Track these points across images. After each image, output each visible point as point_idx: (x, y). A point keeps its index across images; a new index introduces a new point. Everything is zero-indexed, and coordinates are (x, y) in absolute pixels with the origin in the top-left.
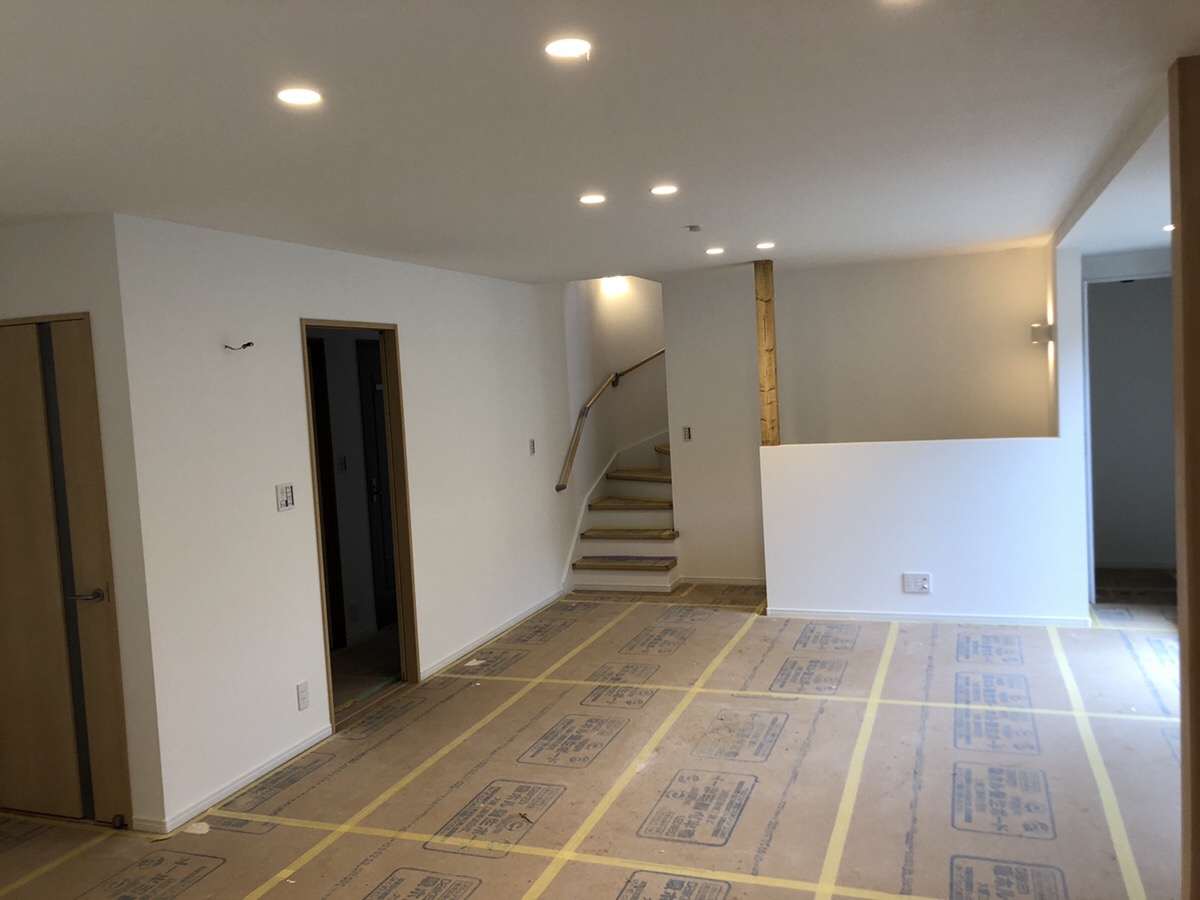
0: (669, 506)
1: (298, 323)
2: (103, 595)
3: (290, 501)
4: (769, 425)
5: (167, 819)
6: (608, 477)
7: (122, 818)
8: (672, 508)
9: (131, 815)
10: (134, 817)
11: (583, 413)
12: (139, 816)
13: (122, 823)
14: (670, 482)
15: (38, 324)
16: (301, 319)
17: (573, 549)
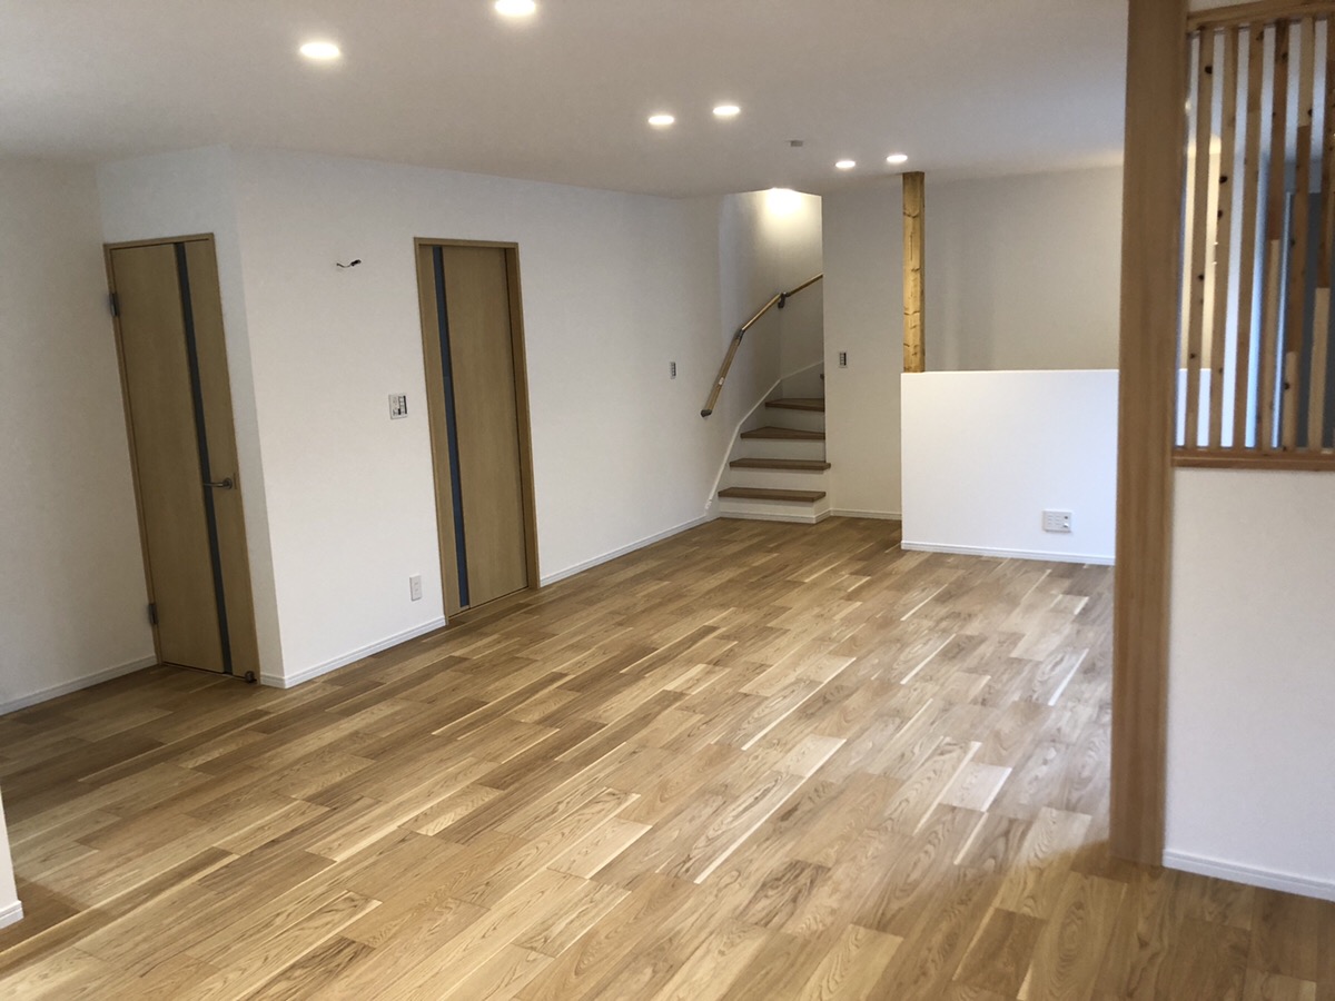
0: (821, 437)
1: (411, 242)
2: (232, 483)
3: (403, 410)
4: (911, 350)
5: (286, 677)
6: (768, 405)
7: (252, 674)
8: (824, 438)
9: (259, 672)
10: (262, 673)
11: (739, 336)
12: (265, 673)
13: (251, 680)
14: (823, 410)
15: (175, 244)
16: (415, 239)
17: (720, 476)
